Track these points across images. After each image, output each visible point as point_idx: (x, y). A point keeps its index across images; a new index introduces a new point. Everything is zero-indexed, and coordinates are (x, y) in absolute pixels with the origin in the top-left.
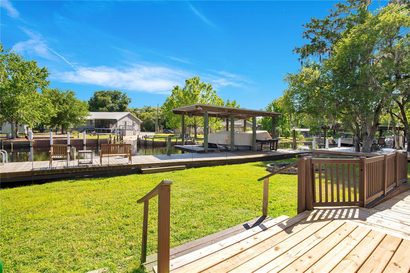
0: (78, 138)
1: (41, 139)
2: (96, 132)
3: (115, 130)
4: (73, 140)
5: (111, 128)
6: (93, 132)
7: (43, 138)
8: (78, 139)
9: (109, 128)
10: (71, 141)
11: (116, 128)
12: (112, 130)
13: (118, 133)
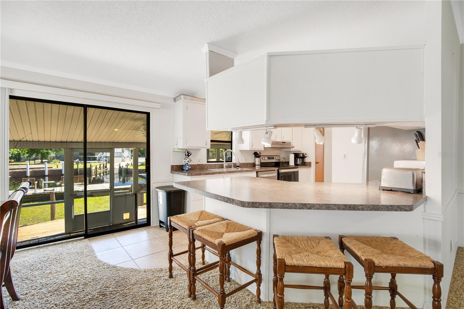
0: (57, 167)
1: (17, 170)
2: (79, 160)
3: (101, 157)
4: (51, 170)
5: (97, 155)
6: (76, 160)
7: (19, 169)
8: (57, 169)
9: (95, 155)
10: (49, 171)
11: (102, 155)
12: (98, 157)
13: (104, 160)
